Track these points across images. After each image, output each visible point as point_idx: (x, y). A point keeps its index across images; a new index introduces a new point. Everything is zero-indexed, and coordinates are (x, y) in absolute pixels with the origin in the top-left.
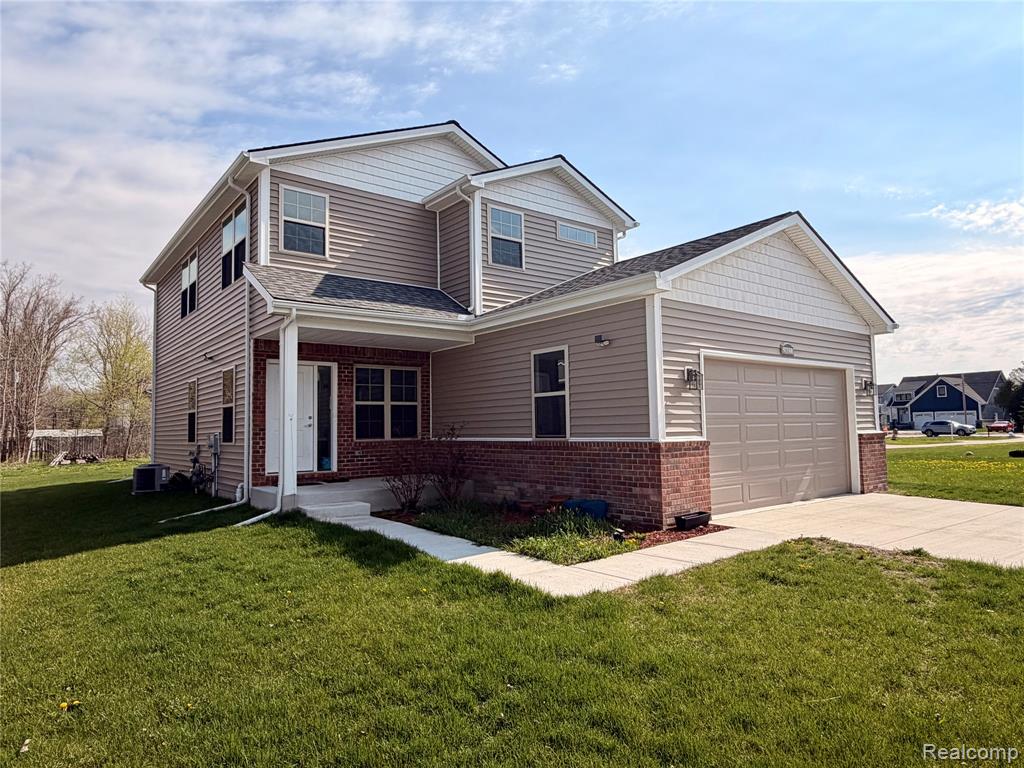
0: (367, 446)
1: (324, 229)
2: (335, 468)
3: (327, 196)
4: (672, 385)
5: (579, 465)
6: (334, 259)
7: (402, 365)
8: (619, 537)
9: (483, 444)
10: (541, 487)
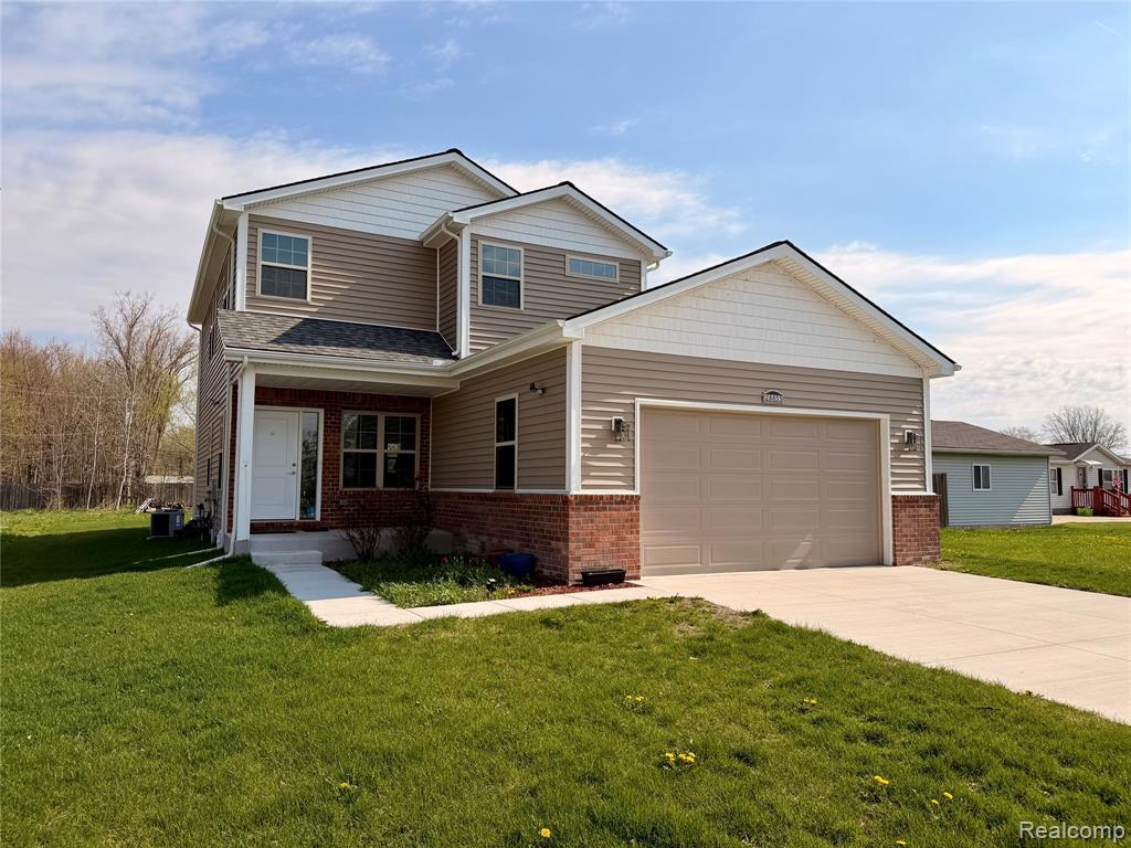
0: (355, 495)
1: (306, 272)
2: (318, 519)
3: (310, 238)
4: (594, 436)
5: (518, 517)
6: (315, 301)
7: (397, 411)
8: (491, 587)
9: (461, 495)
10: (495, 540)
